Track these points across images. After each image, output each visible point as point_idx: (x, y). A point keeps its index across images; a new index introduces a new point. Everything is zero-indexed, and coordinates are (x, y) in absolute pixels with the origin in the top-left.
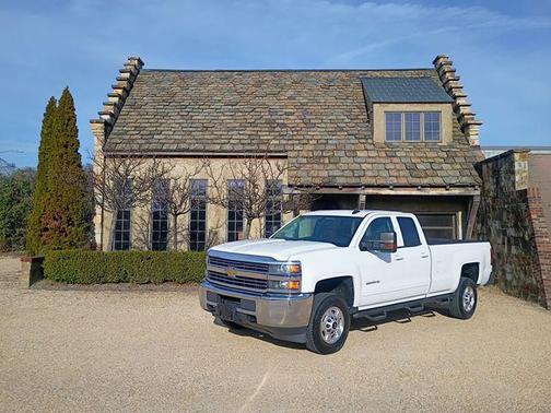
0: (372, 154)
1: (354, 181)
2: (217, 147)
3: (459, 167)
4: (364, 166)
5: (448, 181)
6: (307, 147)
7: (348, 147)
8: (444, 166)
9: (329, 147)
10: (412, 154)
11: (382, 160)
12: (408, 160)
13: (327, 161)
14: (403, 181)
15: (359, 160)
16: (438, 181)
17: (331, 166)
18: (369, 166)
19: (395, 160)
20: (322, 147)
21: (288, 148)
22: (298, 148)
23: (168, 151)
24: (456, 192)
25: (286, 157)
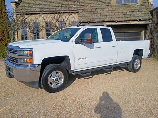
0: (110, 9)
1: (102, 20)
2: (54, 10)
3: (144, 13)
4: (106, 14)
5: (139, 18)
6: (86, 8)
7: (101, 7)
8: (138, 13)
9: (94, 8)
10: (126, 9)
11: (114, 12)
12: (124, 11)
13: (93, 13)
14: (121, 19)
15: (105, 12)
16: (135, 18)
17: (94, 15)
18: (109, 14)
19: (119, 11)
20: (92, 8)
21: (79, 9)
22: (83, 8)
23: (37, 11)
24: (142, 22)
25: (78, 12)
